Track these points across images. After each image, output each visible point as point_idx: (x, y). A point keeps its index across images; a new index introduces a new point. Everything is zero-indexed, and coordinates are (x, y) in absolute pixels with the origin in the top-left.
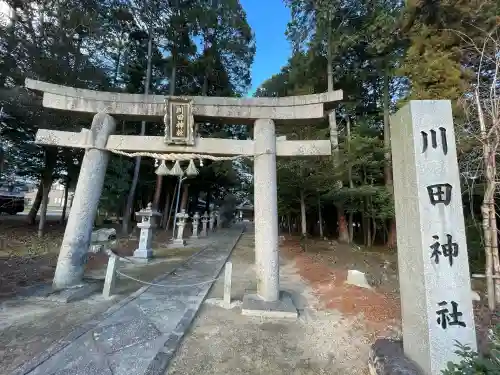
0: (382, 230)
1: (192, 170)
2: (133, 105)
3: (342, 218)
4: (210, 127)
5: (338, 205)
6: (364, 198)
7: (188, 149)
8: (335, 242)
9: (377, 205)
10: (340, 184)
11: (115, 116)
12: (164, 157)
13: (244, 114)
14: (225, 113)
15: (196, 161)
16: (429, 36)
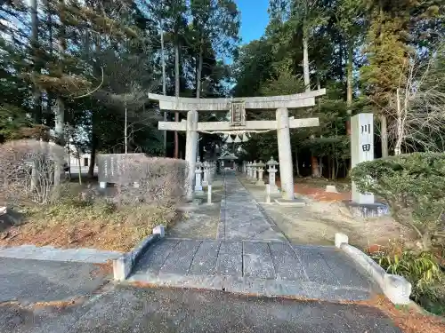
0: (343, 166)
1: (245, 139)
2: (210, 105)
3: (314, 160)
4: (252, 114)
5: (313, 151)
6: (330, 145)
7: (242, 128)
8: (309, 178)
9: (340, 150)
10: (313, 137)
11: (199, 112)
12: (230, 133)
13: (271, 106)
14: (260, 106)
15: (247, 134)
16: (384, 22)
